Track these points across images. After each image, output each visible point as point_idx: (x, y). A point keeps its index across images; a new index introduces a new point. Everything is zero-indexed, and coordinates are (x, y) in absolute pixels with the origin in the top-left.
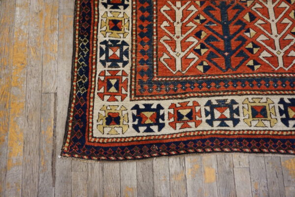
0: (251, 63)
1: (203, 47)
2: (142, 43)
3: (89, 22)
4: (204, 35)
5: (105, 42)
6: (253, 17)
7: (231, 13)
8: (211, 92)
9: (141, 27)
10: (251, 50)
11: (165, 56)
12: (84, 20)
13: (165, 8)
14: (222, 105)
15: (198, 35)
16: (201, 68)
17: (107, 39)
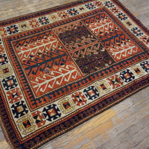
0: (117, 29)
1: (122, 43)
2: (136, 60)
3: (144, 80)
4: (118, 43)
5: (146, 71)
6: (101, 33)
7: (104, 39)
8: (134, 36)
9: (131, 62)
10: (113, 30)
11: (134, 51)
12: (145, 82)
13: (118, 58)
14: (135, 33)
15: (119, 45)
16: (129, 41)
17: (144, 71)
